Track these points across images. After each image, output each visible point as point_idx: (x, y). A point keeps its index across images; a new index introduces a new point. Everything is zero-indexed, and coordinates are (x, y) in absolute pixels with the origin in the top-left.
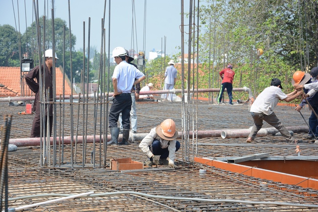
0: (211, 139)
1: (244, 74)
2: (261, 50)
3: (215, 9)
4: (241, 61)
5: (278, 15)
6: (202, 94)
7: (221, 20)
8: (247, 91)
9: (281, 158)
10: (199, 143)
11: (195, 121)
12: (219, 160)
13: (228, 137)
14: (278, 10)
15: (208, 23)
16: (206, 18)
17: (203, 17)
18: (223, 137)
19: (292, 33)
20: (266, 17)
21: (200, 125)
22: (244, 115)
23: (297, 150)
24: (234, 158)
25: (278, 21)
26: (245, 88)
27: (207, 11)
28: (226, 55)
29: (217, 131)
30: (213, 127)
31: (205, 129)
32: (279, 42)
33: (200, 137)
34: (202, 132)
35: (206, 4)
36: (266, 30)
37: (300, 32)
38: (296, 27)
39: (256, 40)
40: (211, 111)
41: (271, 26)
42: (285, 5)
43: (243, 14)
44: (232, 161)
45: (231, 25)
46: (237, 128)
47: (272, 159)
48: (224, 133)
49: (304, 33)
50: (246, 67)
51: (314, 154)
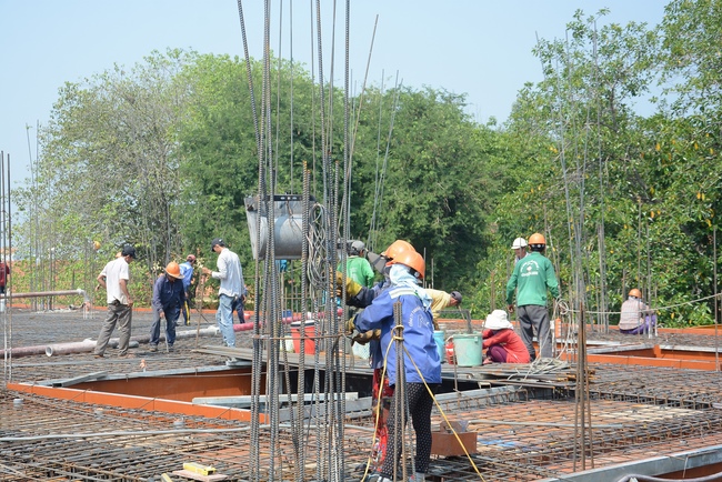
0: (32, 358)
1: (77, 273)
2: (97, 243)
3: (36, 192)
4: (74, 256)
5: (117, 201)
6: (23, 299)
7: (46, 205)
8: (82, 294)
9: (122, 376)
10: (13, 365)
11: (8, 335)
12: (41, 385)
13: (55, 354)
14: (117, 195)
15: (27, 210)
16: (25, 203)
17: (21, 202)
18: (49, 355)
19: (135, 222)
20: (103, 202)
21: (16, 340)
22: (77, 325)
23: (143, 365)
24: (62, 381)
25: (118, 208)
26: (79, 290)
27: (26, 195)
28: (53, 249)
29: (40, 347)
30: (36, 342)
31: (24, 345)
32: (120, 233)
33: (17, 356)
34: (18, 349)
35: (24, 186)
36: (104, 219)
37: (145, 222)
38: (141, 215)
39: (92, 230)
40: (33, 322)
41: (109, 214)
42: (126, 189)
43: (73, 199)
44: (60, 385)
45: (58, 212)
46: (68, 341)
47: (111, 378)
48: (50, 350)
49: (149, 223)
50: (80, 264)
51: (162, 368)
